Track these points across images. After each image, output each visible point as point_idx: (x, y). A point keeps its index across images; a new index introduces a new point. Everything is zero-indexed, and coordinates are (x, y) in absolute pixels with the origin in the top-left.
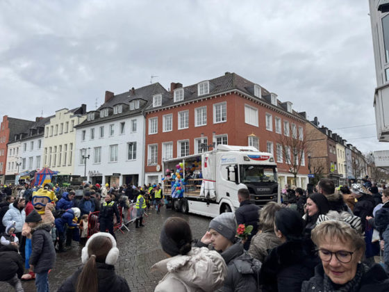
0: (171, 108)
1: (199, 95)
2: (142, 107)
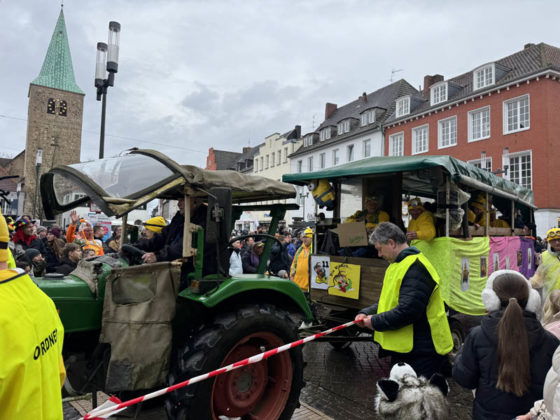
0: (426, 115)
1: (475, 88)
2: (378, 119)
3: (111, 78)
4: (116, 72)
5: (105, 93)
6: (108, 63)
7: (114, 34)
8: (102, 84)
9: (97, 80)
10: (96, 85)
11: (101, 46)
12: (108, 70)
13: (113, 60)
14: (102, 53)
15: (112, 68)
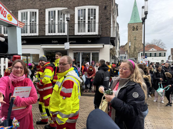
3: (146, 16)
4: (147, 14)
5: (145, 22)
6: (145, 12)
7: (146, 2)
8: (143, 19)
9: (142, 18)
10: (142, 20)
11: (143, 7)
12: (145, 14)
13: (146, 10)
14: (143, 9)
15: (146, 13)
